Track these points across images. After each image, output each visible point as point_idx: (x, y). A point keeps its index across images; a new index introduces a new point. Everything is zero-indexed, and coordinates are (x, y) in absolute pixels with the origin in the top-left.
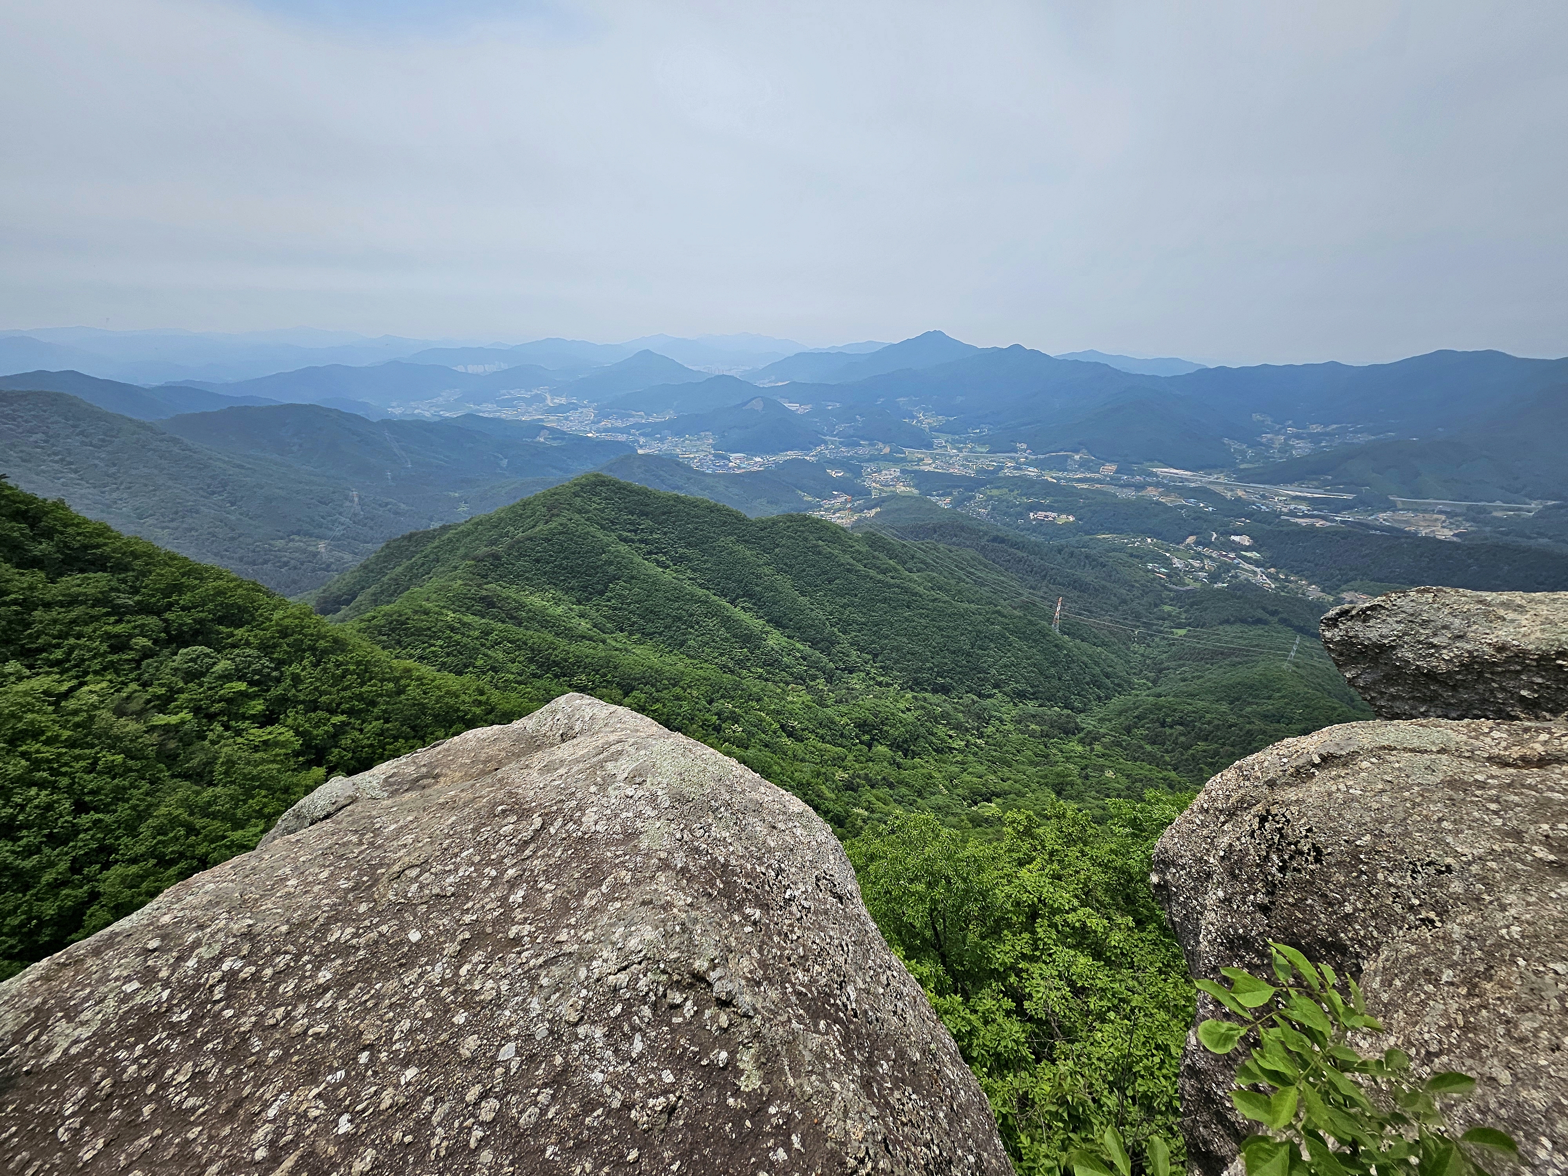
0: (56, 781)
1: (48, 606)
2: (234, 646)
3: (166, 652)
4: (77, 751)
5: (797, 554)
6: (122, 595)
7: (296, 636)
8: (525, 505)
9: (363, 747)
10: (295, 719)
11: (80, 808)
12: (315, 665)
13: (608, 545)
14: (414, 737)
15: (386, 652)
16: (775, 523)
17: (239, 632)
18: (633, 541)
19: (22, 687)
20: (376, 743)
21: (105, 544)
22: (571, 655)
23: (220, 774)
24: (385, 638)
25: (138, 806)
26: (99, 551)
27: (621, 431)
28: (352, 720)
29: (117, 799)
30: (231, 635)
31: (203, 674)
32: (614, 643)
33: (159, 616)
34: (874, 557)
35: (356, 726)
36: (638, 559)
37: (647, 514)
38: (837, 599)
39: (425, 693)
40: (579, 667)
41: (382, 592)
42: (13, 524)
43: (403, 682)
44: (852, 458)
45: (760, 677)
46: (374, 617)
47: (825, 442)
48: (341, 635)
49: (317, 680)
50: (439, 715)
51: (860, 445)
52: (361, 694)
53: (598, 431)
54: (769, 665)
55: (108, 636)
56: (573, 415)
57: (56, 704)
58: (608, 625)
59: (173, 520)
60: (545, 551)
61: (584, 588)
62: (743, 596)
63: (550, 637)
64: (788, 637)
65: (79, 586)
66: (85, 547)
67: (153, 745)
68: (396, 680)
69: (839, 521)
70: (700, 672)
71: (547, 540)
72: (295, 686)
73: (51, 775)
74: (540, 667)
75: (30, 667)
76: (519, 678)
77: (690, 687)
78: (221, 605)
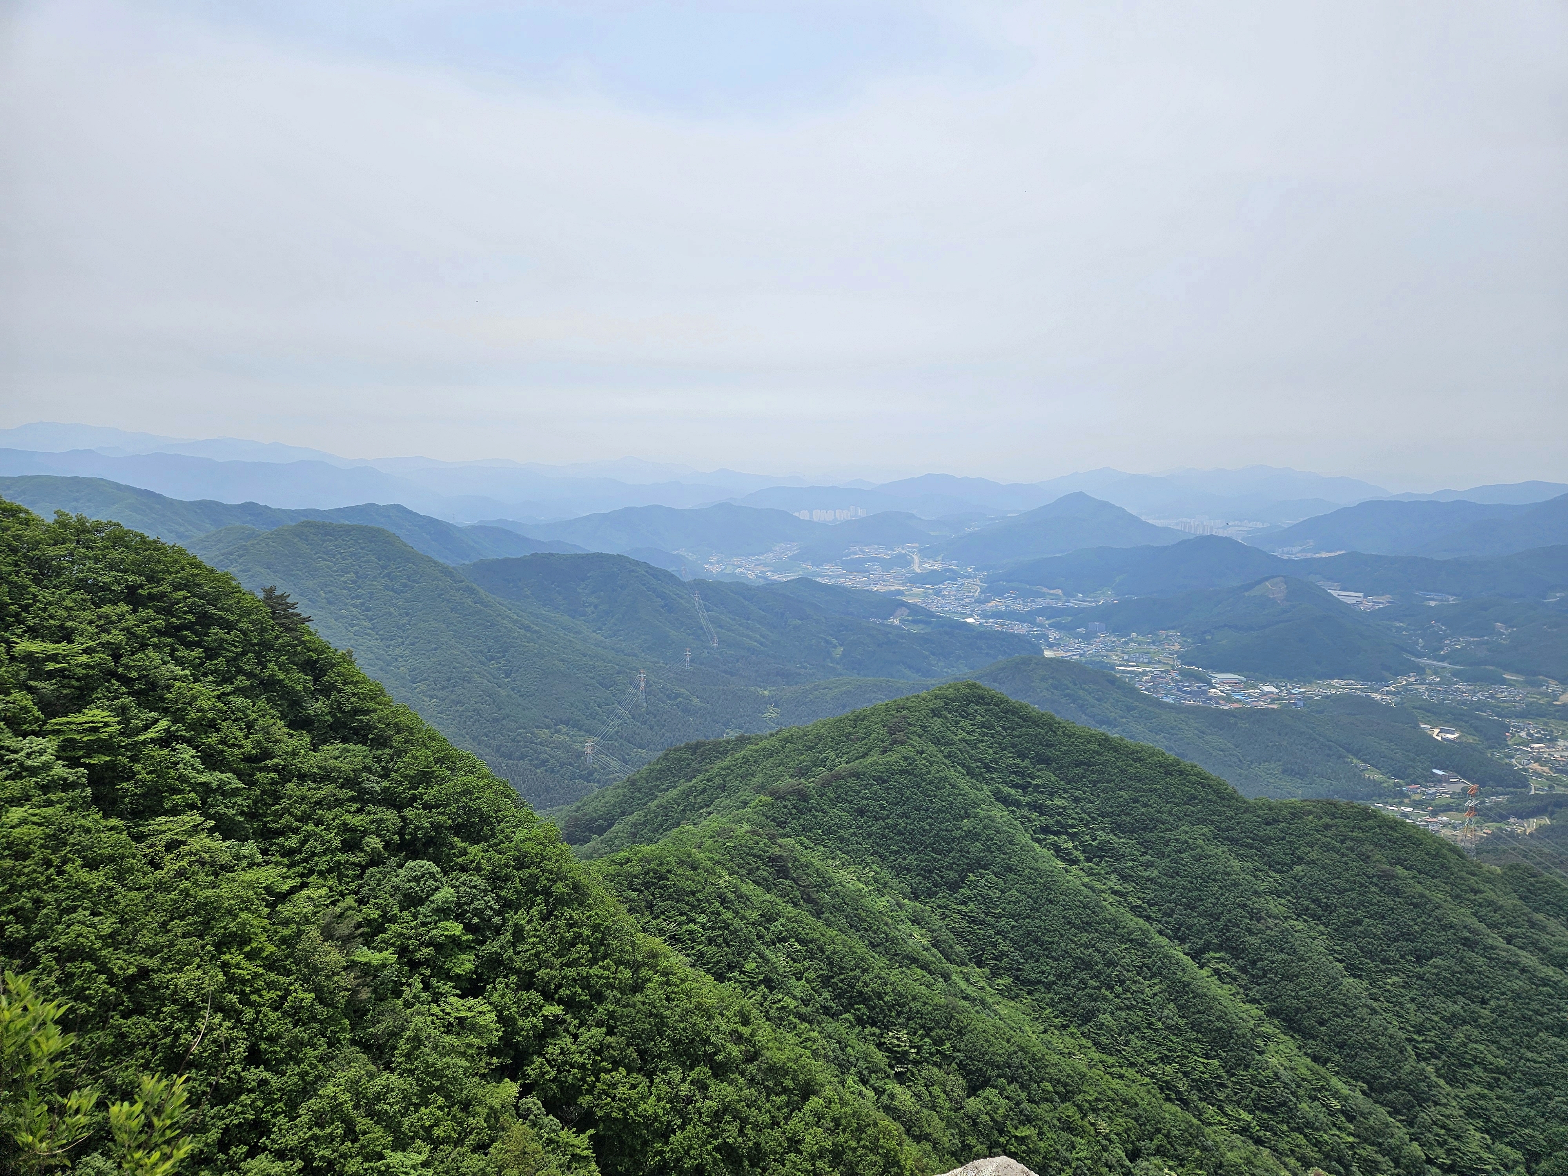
0: (242, 1011)
1: (302, 777)
2: (463, 869)
3: (393, 861)
4: (273, 976)
5: (1343, 884)
6: (372, 778)
7: (534, 870)
8: (857, 719)
9: (572, 1067)
10: (503, 996)
11: (254, 1058)
12: (545, 918)
13: (975, 805)
14: (639, 1070)
15: (632, 919)
16: (1296, 814)
17: (474, 850)
18: (1018, 804)
19: (250, 876)
20: (589, 1064)
21: (375, 711)
22: (889, 989)
23: (401, 1055)
24: (634, 895)
25: (307, 1073)
26: (365, 718)
27: (1021, 618)
28: (568, 1017)
29: (290, 1057)
30: (464, 853)
31: (421, 902)
32: (963, 985)
33: (399, 812)
34: (1532, 924)
35: (571, 1028)
36: (1024, 838)
37: (1047, 761)
38: (1436, 1000)
39: (668, 999)
40: (899, 1014)
41: (645, 824)
42: (301, 675)
43: (644, 972)
44: (1481, 706)
45: (1244, 1130)
46: (628, 860)
47: (1420, 671)
48: (584, 880)
49: (542, 941)
50: (680, 1041)
51: (1504, 682)
52: (588, 977)
53: (983, 615)
54: (1265, 1109)
55: (346, 828)
56: (950, 589)
57: (272, 906)
58: (958, 948)
59: (443, 688)
60: (875, 797)
61: (926, 874)
62: (1219, 948)
63: (861, 948)
64: (1315, 1059)
65: (336, 758)
66: (356, 711)
67: (347, 990)
68: (636, 967)
69: (1446, 832)
70: (1117, 1084)
71: (881, 781)
72: (514, 945)
73: (240, 1003)
74: (838, 997)
75: (264, 852)
76: (803, 1010)
77: (1094, 1110)
78: (464, 807)
